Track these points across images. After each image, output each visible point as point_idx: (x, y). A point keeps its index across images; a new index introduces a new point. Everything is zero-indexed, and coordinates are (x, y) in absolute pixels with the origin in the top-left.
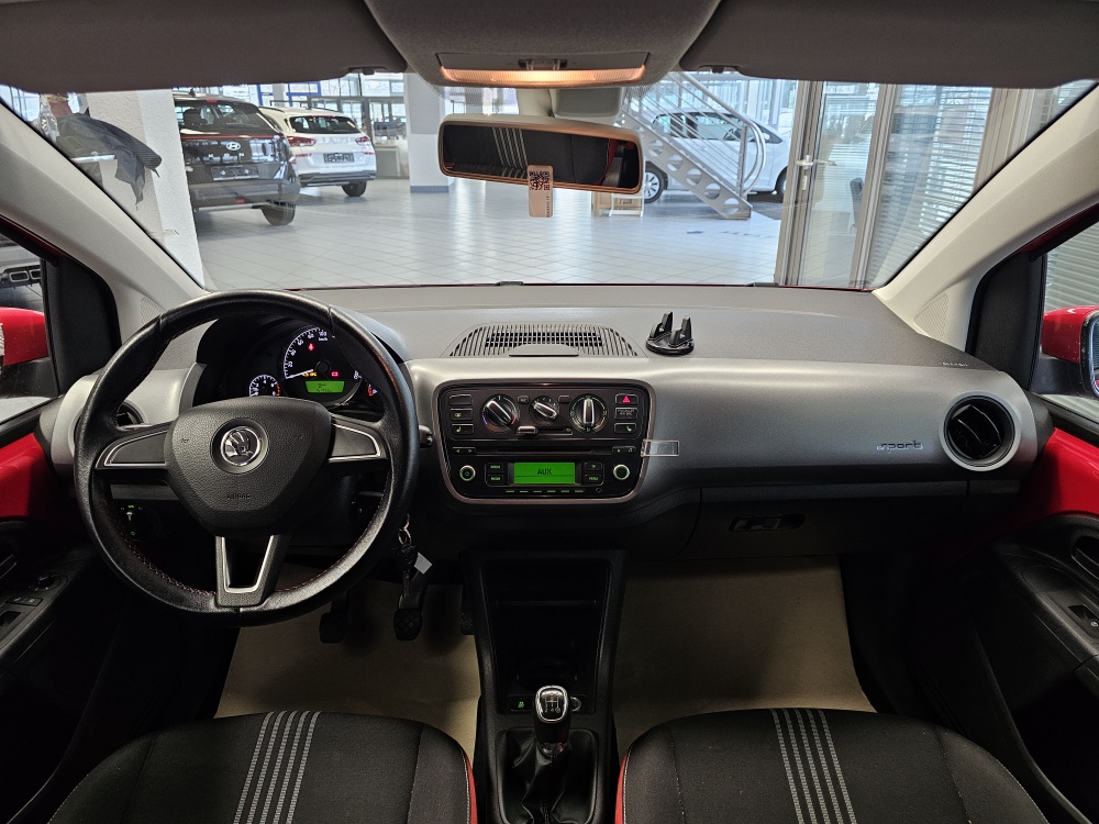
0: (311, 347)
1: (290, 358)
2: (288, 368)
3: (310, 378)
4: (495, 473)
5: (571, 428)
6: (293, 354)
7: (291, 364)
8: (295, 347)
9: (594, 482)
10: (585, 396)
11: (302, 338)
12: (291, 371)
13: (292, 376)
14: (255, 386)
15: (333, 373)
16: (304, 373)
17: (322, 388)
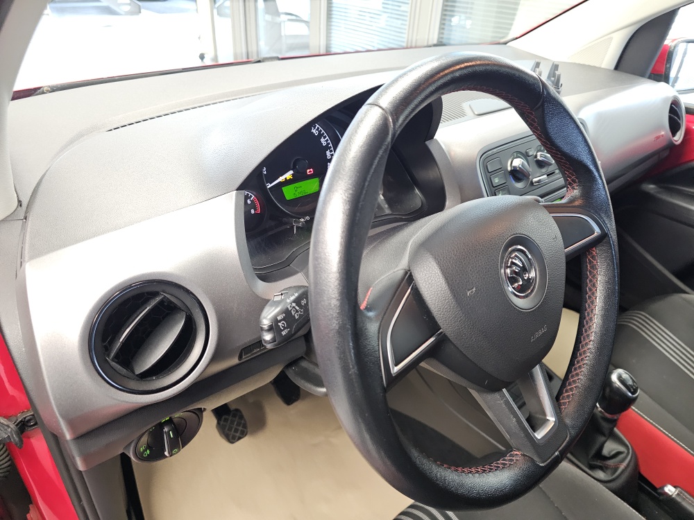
3: (287, 182)
13: (271, 186)
15: (308, 171)
16: (281, 179)
17: (299, 190)
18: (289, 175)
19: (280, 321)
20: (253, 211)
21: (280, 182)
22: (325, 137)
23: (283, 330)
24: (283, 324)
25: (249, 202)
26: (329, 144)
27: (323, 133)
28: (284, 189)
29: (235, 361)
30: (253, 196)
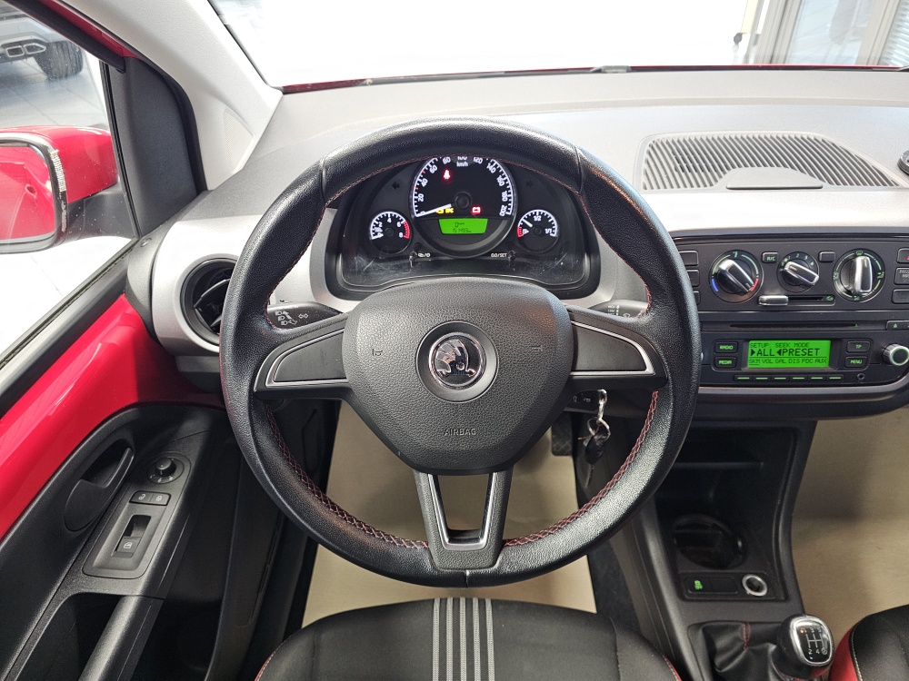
0: (447, 175)
1: (420, 189)
2: (418, 203)
3: (445, 215)
4: (725, 355)
5: (833, 296)
6: (424, 184)
7: (421, 197)
8: (427, 175)
9: (857, 366)
10: (855, 252)
11: (436, 163)
12: (421, 207)
13: (423, 213)
14: (377, 226)
15: (474, 208)
16: (439, 210)
17: (460, 227)
18: (448, 209)
20: (401, 235)
21: (435, 213)
22: (504, 177)
25: (399, 225)
27: (502, 172)
28: (443, 222)
30: (404, 220)
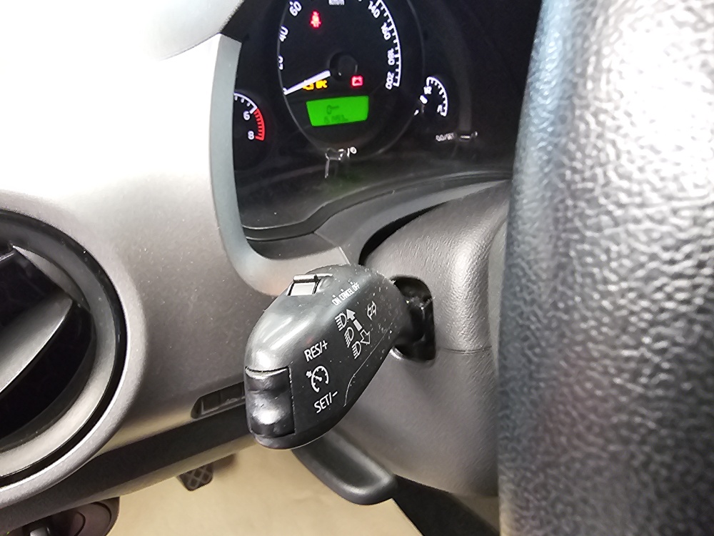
0: (316, 20)
3: (316, 94)
15: (354, 79)
16: (306, 84)
17: (335, 112)
18: (319, 80)
19: (312, 365)
20: (251, 135)
21: (302, 91)
22: (389, 24)
23: (318, 396)
24: (320, 373)
25: (246, 116)
26: (394, 38)
27: (387, 17)
28: (310, 105)
29: (183, 417)
30: (255, 107)
